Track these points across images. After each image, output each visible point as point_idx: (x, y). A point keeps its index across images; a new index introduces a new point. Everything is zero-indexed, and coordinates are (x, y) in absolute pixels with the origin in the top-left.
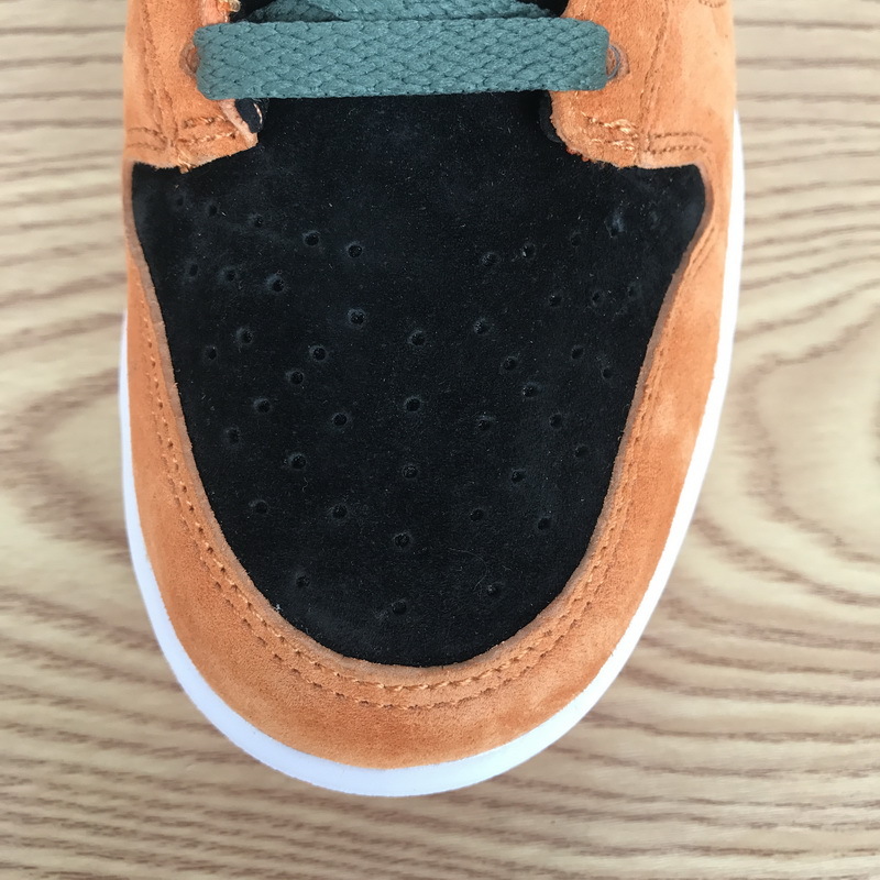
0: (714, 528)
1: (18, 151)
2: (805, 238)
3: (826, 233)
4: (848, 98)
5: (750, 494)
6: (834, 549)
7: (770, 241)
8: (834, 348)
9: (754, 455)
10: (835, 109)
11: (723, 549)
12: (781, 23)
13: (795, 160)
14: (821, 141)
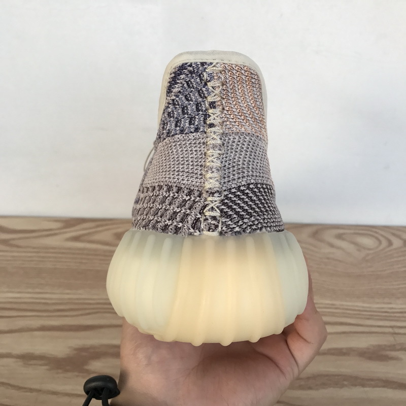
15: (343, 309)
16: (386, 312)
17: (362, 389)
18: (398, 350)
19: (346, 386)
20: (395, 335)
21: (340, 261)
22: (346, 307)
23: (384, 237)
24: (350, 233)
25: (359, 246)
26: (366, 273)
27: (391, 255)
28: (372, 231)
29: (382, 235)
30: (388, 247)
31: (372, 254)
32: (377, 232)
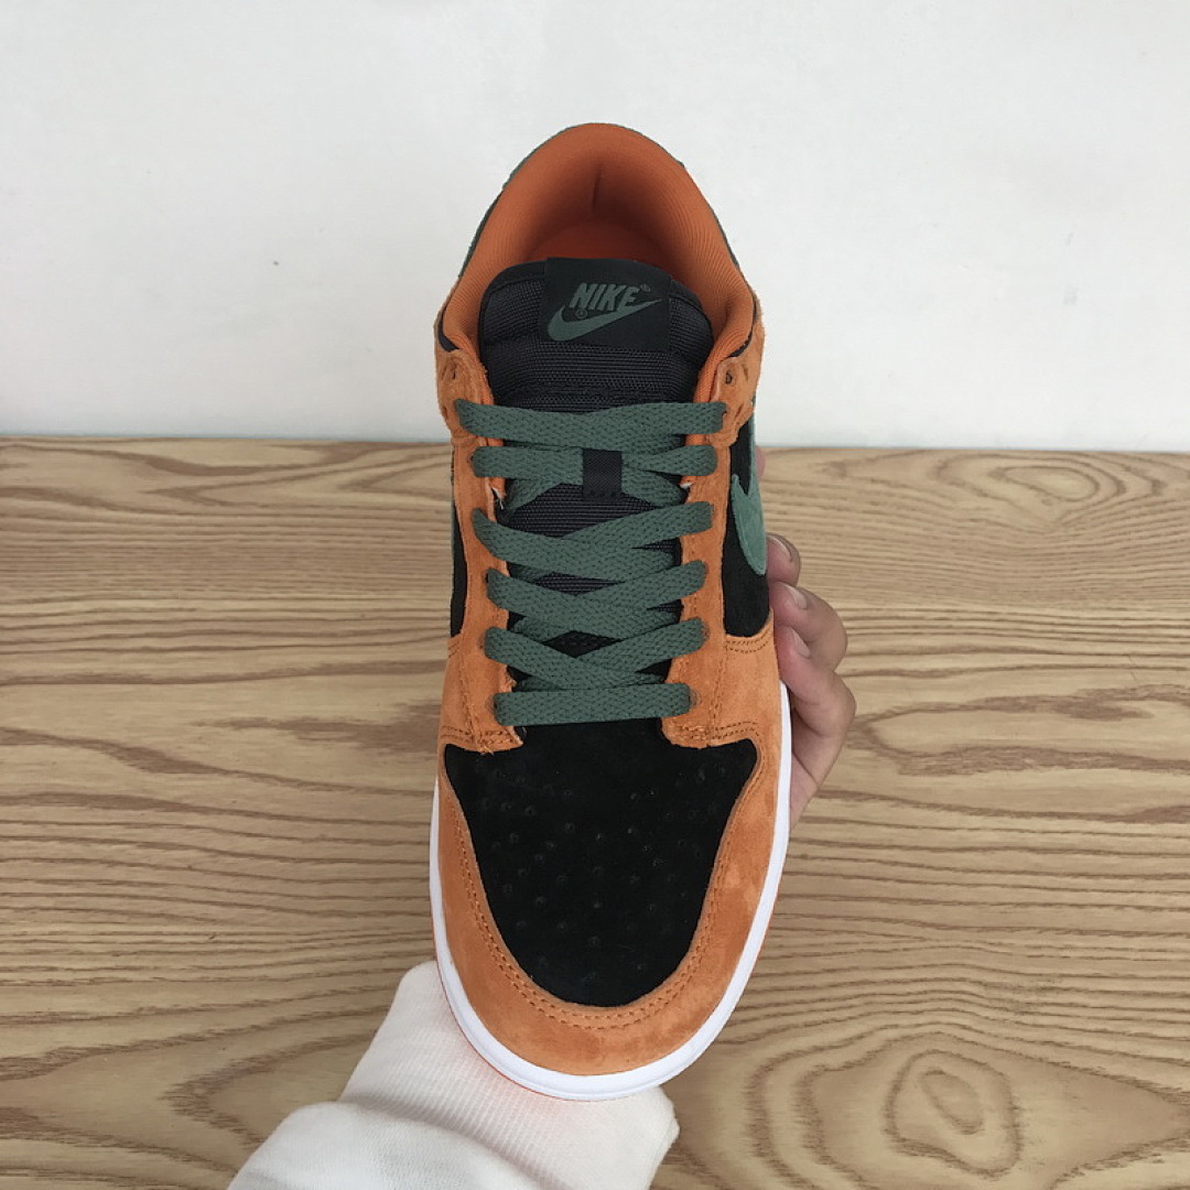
0: (783, 1165)
1: (387, 928)
2: (844, 999)
3: (857, 996)
4: (874, 919)
5: (806, 1147)
6: (857, 1183)
7: (822, 1000)
8: (859, 1063)
9: (809, 1124)
10: (865, 926)
11: (789, 1179)
12: (833, 875)
13: (840, 953)
14: (857, 943)
15: (1015, 622)
16: (1115, 626)
17: (1064, 772)
18: (1143, 699)
19: (1030, 766)
20: (1134, 671)
22: (1024, 618)
23: (1106, 474)
24: (1025, 467)
25: (1048, 494)
26: (1065, 550)
27: (1123, 511)
28: (1076, 462)
29: (1100, 470)
30: (1114, 495)
31: (1077, 511)
32: (1088, 465)
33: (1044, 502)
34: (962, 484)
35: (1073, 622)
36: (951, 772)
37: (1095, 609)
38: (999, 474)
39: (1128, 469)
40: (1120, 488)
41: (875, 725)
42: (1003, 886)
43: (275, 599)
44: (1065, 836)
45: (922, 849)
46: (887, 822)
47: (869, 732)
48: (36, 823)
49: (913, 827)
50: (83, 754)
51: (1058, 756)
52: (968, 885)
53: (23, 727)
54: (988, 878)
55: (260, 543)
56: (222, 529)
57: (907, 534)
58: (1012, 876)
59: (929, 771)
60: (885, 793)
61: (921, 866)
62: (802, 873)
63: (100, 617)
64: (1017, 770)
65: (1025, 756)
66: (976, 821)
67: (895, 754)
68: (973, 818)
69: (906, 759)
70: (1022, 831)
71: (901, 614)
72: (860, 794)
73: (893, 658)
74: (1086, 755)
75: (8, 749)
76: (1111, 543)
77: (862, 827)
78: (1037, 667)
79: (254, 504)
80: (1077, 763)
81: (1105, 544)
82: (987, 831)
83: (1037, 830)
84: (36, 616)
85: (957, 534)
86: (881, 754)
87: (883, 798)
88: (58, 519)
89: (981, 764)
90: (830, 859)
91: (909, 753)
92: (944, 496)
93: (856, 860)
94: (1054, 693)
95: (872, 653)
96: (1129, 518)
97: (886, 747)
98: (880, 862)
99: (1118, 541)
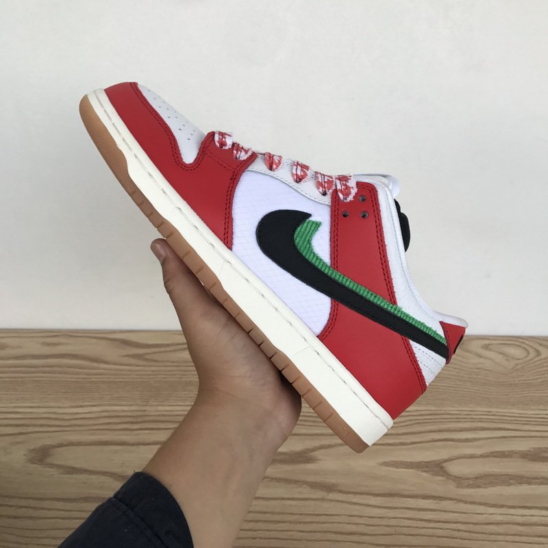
15: (500, 416)
16: (543, 418)
17: (528, 486)
19: (513, 484)
21: (490, 371)
22: (504, 414)
23: (532, 347)
24: (497, 344)
25: (508, 356)
26: (518, 382)
27: (540, 364)
28: (518, 341)
29: (529, 346)
30: (536, 357)
31: (521, 364)
32: (524, 343)
33: (506, 360)
34: (470, 352)
35: (525, 416)
36: (479, 487)
37: (533, 410)
38: (486, 347)
39: (541, 345)
40: (538, 353)
41: (444, 465)
42: (508, 541)
43: (179, 405)
44: (531, 517)
45: (470, 523)
46: (453, 510)
47: (442, 468)
48: (84, 511)
49: (466, 513)
50: (103, 478)
51: (524, 479)
52: (492, 541)
53: (76, 466)
54: (500, 538)
55: (171, 379)
56: (155, 373)
57: (449, 375)
58: (510, 537)
59: (469, 486)
60: (450, 496)
61: (470, 532)
62: (418, 535)
63: (106, 414)
64: (508, 486)
65: (511, 479)
66: (492, 510)
67: (453, 478)
68: (491, 508)
69: (459, 481)
70: (513, 515)
71: (451, 412)
72: (441, 497)
73: (448, 433)
74: (537, 479)
75: (69, 476)
76: (537, 379)
77: (443, 513)
78: (511, 437)
79: (168, 361)
80: (533, 483)
81: (534, 379)
82: (497, 515)
83: (518, 515)
84: (78, 413)
85: (470, 374)
86: (448, 478)
87: (451, 499)
88: (85, 368)
89: (491, 483)
90: (430, 528)
91: (460, 478)
92: (463, 357)
93: (441, 529)
94: (519, 449)
95: (440, 431)
96: (544, 367)
97: (449, 475)
98: (452, 529)
99: (540, 378)
